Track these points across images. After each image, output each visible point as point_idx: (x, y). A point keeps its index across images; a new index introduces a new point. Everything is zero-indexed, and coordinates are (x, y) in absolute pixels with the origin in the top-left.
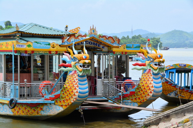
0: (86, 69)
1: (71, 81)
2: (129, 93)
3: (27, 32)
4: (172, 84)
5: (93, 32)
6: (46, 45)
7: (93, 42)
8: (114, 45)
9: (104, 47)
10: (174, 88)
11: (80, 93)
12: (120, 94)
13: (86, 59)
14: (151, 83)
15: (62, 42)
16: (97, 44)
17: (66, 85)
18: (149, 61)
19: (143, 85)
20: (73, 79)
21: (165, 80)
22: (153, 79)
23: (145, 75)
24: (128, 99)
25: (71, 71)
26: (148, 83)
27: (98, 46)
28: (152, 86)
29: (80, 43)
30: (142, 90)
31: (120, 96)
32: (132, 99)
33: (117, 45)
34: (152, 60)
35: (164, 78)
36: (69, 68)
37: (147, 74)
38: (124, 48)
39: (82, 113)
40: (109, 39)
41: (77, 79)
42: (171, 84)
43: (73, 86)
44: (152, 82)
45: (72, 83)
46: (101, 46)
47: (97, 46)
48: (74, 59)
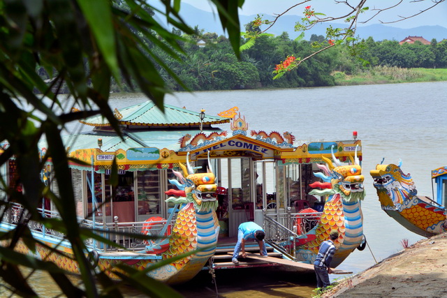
0: (208, 200)
1: (184, 221)
2: (307, 237)
3: (137, 121)
4: (434, 207)
5: (238, 125)
6: (152, 153)
7: (243, 142)
8: (282, 147)
9: (265, 150)
10: (439, 215)
11: (199, 242)
12: (292, 238)
13: (209, 181)
14: (340, 220)
15: (181, 146)
16: (251, 145)
17: (176, 228)
18: (337, 180)
19: (328, 224)
20: (188, 218)
21: (417, 200)
22: (344, 213)
23: (330, 206)
24: (307, 248)
25: (184, 204)
26: (337, 219)
27: (254, 149)
28: (343, 226)
29: (219, 146)
30: (325, 233)
31: (292, 241)
32: (312, 249)
33: (288, 147)
34: (340, 178)
35: (414, 198)
36: (182, 198)
37: (334, 203)
38: (304, 152)
39: (214, 276)
40: (272, 136)
41: (194, 219)
42: (432, 209)
43: (189, 230)
44: (343, 218)
45: (186, 225)
46: (260, 149)
47: (251, 148)
48: (189, 182)
